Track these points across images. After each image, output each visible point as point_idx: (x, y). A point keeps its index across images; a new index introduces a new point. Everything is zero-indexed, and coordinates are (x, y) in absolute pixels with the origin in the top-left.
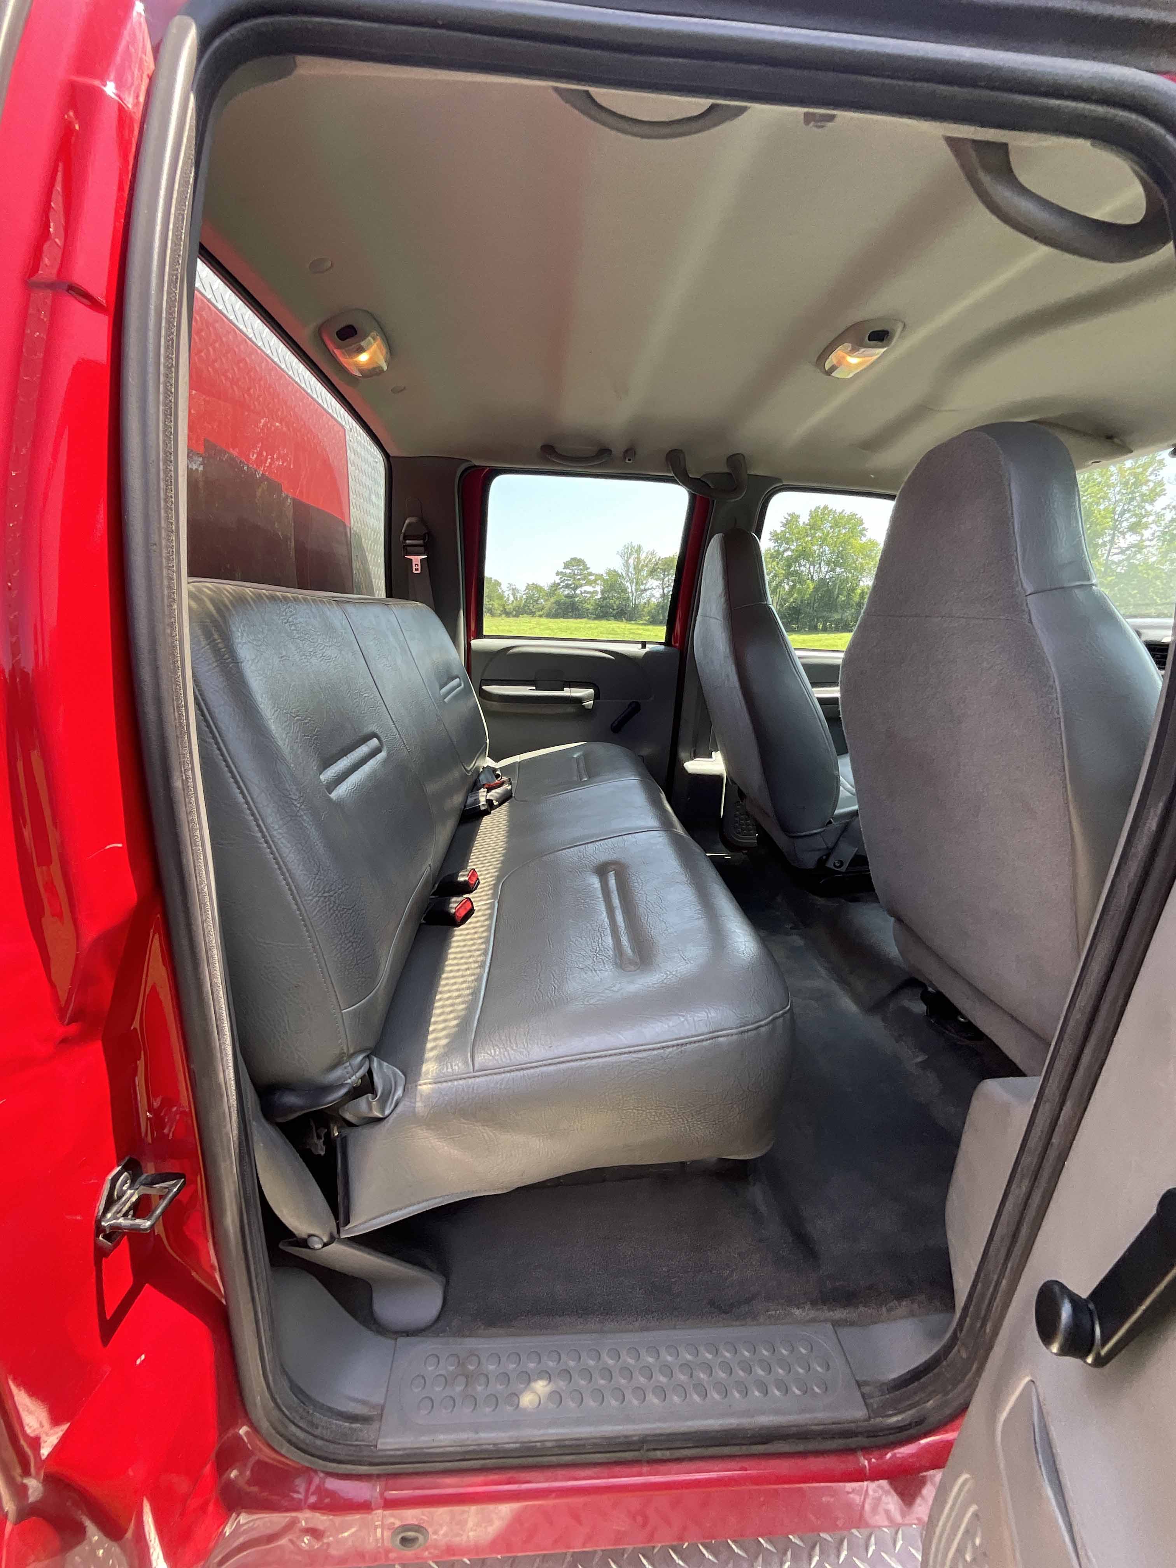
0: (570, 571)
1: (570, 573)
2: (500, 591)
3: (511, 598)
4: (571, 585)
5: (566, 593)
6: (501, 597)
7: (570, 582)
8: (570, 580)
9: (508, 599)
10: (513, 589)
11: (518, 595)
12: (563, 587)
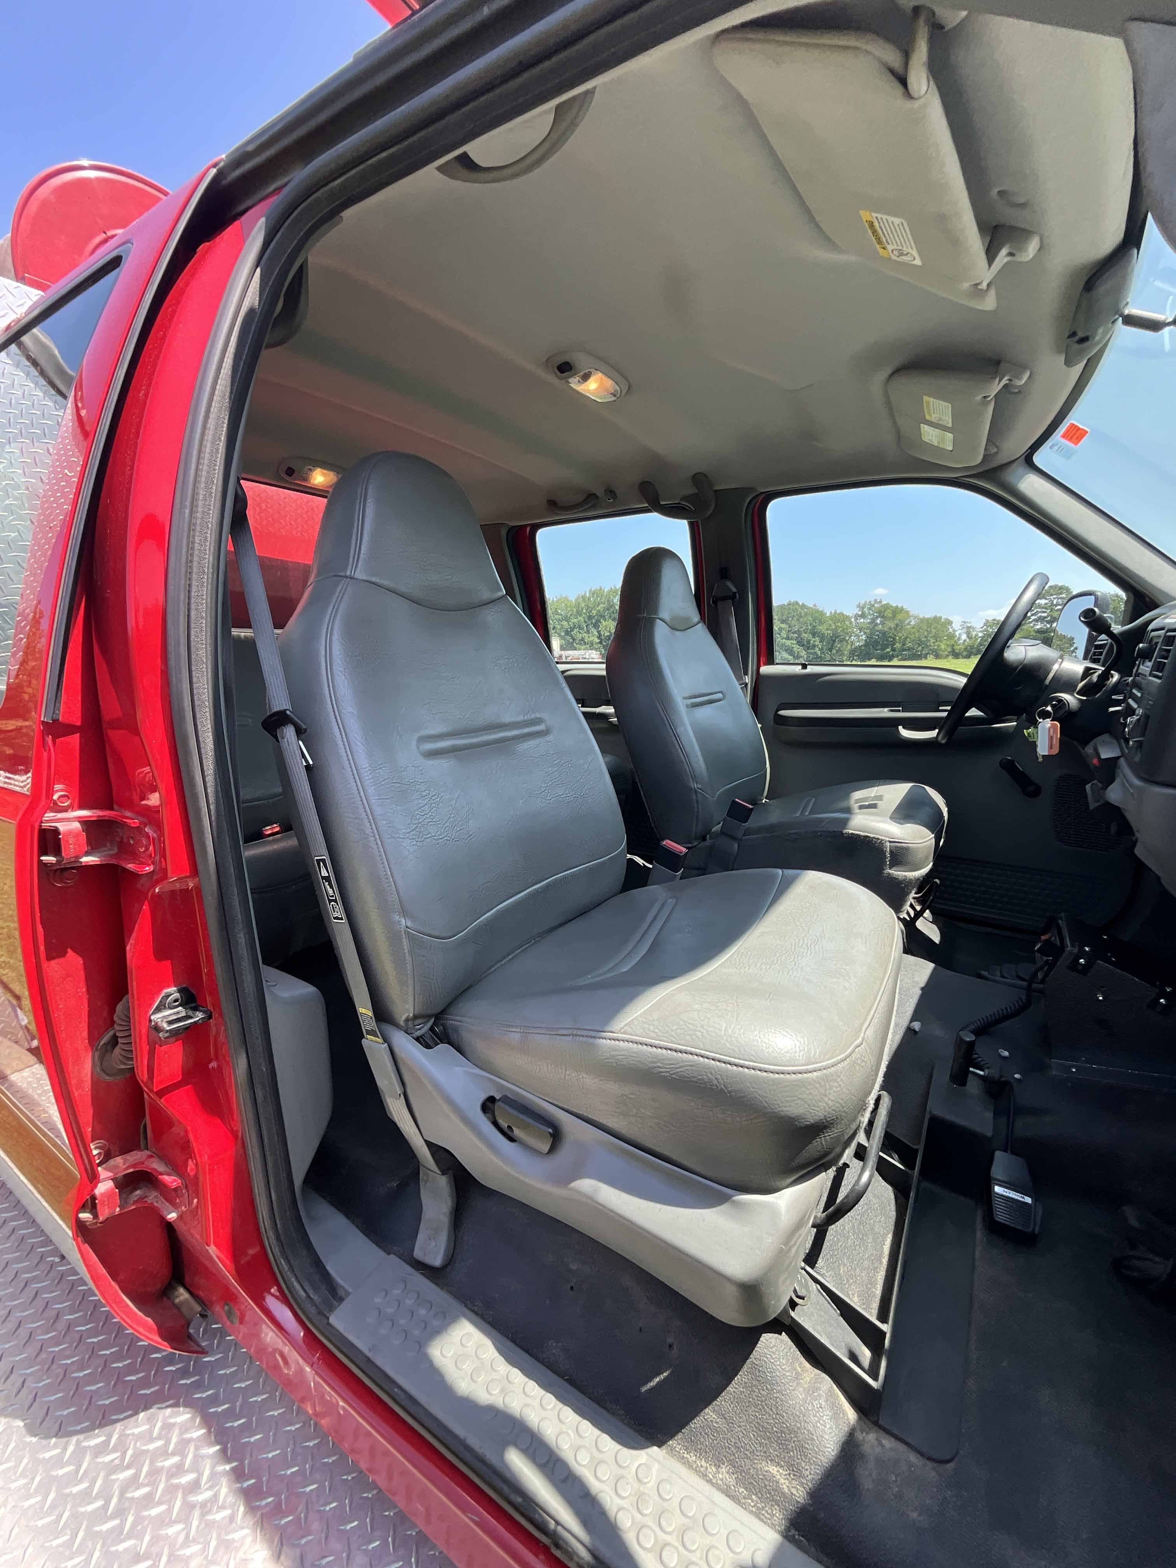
0: (1047, 601)
1: (1046, 604)
2: (951, 630)
3: (964, 637)
4: (1045, 617)
5: (1038, 627)
6: (951, 636)
7: (1045, 615)
8: (1045, 612)
9: (959, 639)
10: (968, 628)
11: (974, 633)
12: (1034, 620)
